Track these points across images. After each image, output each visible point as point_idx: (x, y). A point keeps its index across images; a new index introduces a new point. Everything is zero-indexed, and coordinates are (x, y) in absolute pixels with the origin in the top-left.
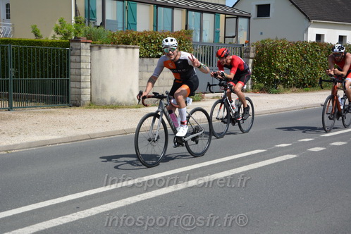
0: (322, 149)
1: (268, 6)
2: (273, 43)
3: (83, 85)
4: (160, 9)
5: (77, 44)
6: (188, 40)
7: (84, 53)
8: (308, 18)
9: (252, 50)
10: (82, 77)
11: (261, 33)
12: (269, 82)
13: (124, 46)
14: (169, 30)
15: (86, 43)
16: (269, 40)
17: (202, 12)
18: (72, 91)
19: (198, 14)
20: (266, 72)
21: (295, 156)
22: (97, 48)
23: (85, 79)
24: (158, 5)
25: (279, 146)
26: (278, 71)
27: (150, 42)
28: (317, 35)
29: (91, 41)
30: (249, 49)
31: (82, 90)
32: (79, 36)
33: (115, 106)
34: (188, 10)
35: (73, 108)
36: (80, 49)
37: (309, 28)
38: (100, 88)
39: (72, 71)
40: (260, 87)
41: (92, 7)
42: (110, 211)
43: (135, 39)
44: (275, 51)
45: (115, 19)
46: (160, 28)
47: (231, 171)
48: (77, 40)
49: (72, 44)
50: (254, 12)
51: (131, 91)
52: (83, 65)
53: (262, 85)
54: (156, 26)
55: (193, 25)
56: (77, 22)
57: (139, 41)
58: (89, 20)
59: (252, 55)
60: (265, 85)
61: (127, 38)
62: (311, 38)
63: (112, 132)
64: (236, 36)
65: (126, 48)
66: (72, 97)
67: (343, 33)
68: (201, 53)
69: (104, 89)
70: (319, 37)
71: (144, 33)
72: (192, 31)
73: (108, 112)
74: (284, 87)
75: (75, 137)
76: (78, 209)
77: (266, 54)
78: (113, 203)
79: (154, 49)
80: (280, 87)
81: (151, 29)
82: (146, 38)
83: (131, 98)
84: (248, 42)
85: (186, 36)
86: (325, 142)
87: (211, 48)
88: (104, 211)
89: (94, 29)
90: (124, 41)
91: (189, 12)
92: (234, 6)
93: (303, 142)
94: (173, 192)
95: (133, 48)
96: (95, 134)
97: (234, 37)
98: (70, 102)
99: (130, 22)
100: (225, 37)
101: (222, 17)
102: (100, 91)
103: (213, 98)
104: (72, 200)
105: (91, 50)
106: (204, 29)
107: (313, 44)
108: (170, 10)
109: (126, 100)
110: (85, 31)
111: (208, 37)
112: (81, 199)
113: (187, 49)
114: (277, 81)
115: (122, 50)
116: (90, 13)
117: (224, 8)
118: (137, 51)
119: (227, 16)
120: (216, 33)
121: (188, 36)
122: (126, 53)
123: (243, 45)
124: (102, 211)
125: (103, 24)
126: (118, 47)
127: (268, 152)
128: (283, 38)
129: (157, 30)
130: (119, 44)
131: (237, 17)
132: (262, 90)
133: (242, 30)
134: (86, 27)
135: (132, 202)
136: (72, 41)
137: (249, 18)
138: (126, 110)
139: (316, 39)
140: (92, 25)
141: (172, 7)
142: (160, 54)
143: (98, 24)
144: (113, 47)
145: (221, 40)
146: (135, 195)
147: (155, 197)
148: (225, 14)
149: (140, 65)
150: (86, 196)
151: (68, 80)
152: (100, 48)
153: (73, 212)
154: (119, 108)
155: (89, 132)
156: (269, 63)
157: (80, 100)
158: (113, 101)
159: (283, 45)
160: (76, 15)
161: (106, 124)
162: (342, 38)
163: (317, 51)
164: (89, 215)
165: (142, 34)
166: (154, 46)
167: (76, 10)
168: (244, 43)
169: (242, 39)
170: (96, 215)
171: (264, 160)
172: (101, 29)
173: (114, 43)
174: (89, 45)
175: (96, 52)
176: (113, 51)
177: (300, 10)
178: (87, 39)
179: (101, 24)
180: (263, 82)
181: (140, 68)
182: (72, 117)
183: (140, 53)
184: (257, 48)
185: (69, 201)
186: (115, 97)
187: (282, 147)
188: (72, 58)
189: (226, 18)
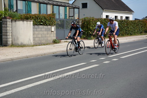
0: (108, 62)
1: (86, 4)
2: (89, 19)
3: (8, 37)
4: (42, 5)
5: (5, 19)
6: (54, 18)
7: (8, 23)
8: (103, 9)
9: (80, 22)
10: (8, 34)
11: (84, 15)
12: (87, 35)
13: (26, 20)
14: (46, 13)
15: (9, 19)
16: (87, 18)
17: (59, 6)
18: (4, 40)
19: (58, 7)
20: (86, 31)
21: (98, 65)
22: (14, 21)
23: (9, 34)
24: (40, 3)
25: (91, 61)
26: (91, 30)
27: (38, 19)
28: (106, 16)
29: (11, 18)
30: (79, 21)
31: (8, 39)
32: (6, 16)
33: (23, 46)
34: (53, 5)
35: (4, 47)
36: (7, 22)
37: (103, 13)
38: (16, 38)
39: (3, 31)
40: (84, 37)
41: (12, 4)
42: (20, 91)
43: (31, 17)
44: (90, 22)
45: (22, 9)
46: (42, 13)
47: (72, 72)
48: (5, 18)
49: (3, 20)
50: (81, 6)
51: (30, 39)
52: (8, 28)
53: (85, 36)
54: (40, 12)
55: (56, 11)
56: (5, 10)
57: (33, 18)
58: (10, 9)
59: (80, 24)
60: (86, 36)
61: (27, 17)
62: (104, 17)
63: (21, 57)
64: (74, 16)
65: (27, 21)
66: (4, 42)
67: (116, 15)
68: (59, 23)
69: (18, 39)
70: (107, 16)
71: (35, 15)
72: (55, 14)
73: (20, 48)
74: (94, 37)
75: (5, 59)
76: (6, 90)
77: (86, 23)
78: (22, 87)
79: (39, 21)
80: (92, 37)
81: (38, 13)
82: (36, 17)
83: (30, 42)
84: (79, 18)
85: (53, 16)
86: (110, 59)
87: (63, 21)
88: (18, 91)
89: (13, 13)
90: (26, 18)
91: (54, 6)
92: (73, 3)
93: (101, 59)
94: (48, 82)
95: (30, 21)
96: (14, 58)
97: (73, 16)
98: (3, 44)
99: (28, 10)
100: (69, 16)
101: (68, 8)
102: (16, 39)
103: (65, 42)
104: (3, 87)
105: (11, 22)
106: (60, 13)
107: (105, 19)
108: (46, 5)
109: (27, 43)
110: (9, 14)
111: (62, 16)
112: (7, 86)
113: (53, 21)
114: (91, 34)
115: (25, 22)
116: (11, 6)
117: (68, 5)
118: (32, 22)
119: (70, 8)
120: (65, 15)
121: (54, 16)
122: (27, 23)
123: (77, 20)
124: (17, 91)
125: (17, 11)
126: (23, 21)
127: (87, 64)
128: (93, 17)
129: (40, 14)
130: (24, 19)
131: (74, 8)
132: (85, 38)
133: (76, 13)
134: (9, 12)
135: (30, 87)
136: (3, 18)
137: (79, 8)
138: (27, 47)
139: (106, 17)
140: (12, 11)
141: (47, 4)
142: (42, 23)
143: (15, 11)
144: (21, 21)
145: (68, 18)
146: (32, 83)
147: (40, 84)
148: (69, 7)
149: (33, 28)
150: (10, 85)
151: (2, 35)
152: (15, 21)
153: (4, 92)
154: (25, 47)
155: (11, 57)
156: (87, 27)
157: (7, 43)
158: (22, 44)
159: (93, 20)
160: (5, 7)
161: (19, 53)
162: (116, 17)
163: (106, 22)
164: (11, 93)
165: (34, 15)
166: (39, 20)
167: (4, 5)
168: (77, 19)
169: (76, 17)
170: (14, 93)
171: (85, 67)
172: (16, 13)
173: (22, 19)
174: (10, 20)
175: (14, 23)
176: (21, 22)
177: (99, 5)
178: (10, 17)
179: (16, 11)
180: (85, 35)
181: (33, 29)
182: (3, 51)
183: (33, 23)
184: (82, 21)
185: (2, 87)
186: (23, 42)
187: (93, 62)
188: (3, 25)
189: (69, 8)
